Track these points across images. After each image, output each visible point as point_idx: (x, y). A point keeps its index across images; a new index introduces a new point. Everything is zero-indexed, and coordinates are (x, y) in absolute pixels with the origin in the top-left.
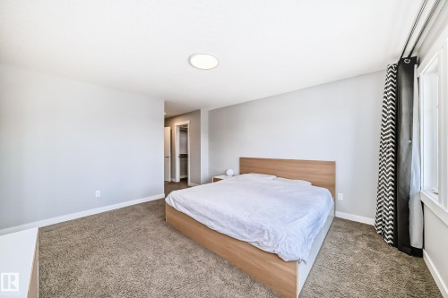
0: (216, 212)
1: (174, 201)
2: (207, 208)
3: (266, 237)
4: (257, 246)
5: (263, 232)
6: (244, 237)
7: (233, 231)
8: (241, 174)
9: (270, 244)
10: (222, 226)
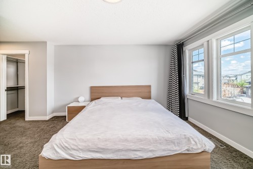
0: (140, 140)
1: (65, 149)
2: (126, 140)
3: (193, 142)
4: (187, 152)
5: (189, 140)
6: (176, 150)
7: (164, 150)
8: (92, 100)
9: (199, 146)
10: (151, 151)
